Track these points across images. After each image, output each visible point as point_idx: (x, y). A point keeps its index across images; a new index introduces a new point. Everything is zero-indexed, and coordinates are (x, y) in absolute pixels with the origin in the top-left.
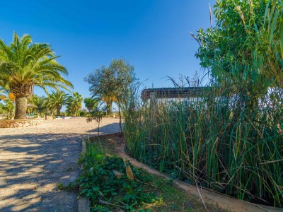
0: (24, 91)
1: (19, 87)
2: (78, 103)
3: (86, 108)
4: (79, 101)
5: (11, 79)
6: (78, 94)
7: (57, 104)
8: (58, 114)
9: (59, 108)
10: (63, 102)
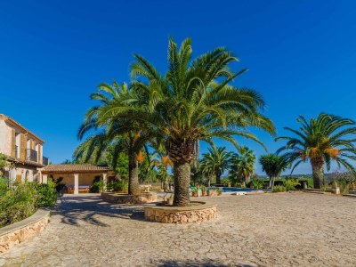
0: (187, 153)
1: (179, 145)
2: (248, 165)
3: (264, 174)
4: (249, 161)
5: (167, 132)
6: (247, 149)
7: (217, 168)
8: (219, 184)
9: (218, 174)
10: (224, 165)
